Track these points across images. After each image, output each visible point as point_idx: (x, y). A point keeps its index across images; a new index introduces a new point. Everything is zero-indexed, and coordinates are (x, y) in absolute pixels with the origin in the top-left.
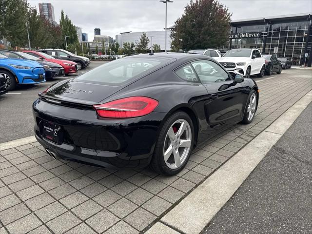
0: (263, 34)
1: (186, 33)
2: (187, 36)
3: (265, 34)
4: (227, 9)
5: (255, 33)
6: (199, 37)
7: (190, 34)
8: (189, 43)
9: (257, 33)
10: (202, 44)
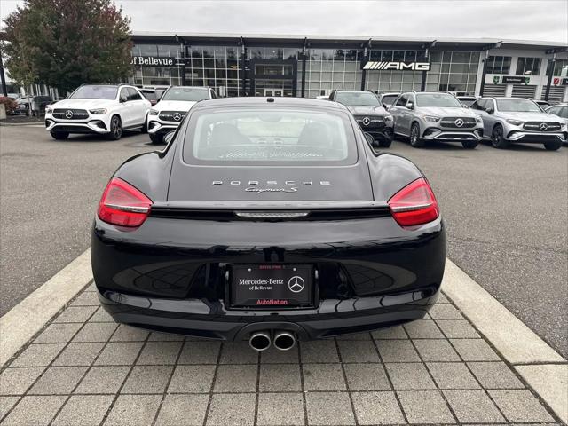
0: (176, 61)
1: (41, 48)
2: (46, 53)
3: (181, 61)
4: (121, 10)
5: (165, 58)
6: (76, 58)
7: (50, 49)
8: (52, 69)
9: (168, 59)
10: (82, 73)
